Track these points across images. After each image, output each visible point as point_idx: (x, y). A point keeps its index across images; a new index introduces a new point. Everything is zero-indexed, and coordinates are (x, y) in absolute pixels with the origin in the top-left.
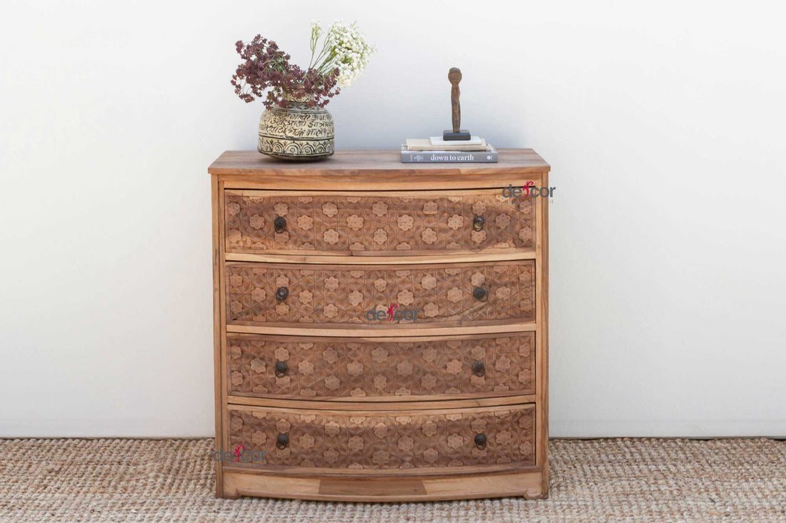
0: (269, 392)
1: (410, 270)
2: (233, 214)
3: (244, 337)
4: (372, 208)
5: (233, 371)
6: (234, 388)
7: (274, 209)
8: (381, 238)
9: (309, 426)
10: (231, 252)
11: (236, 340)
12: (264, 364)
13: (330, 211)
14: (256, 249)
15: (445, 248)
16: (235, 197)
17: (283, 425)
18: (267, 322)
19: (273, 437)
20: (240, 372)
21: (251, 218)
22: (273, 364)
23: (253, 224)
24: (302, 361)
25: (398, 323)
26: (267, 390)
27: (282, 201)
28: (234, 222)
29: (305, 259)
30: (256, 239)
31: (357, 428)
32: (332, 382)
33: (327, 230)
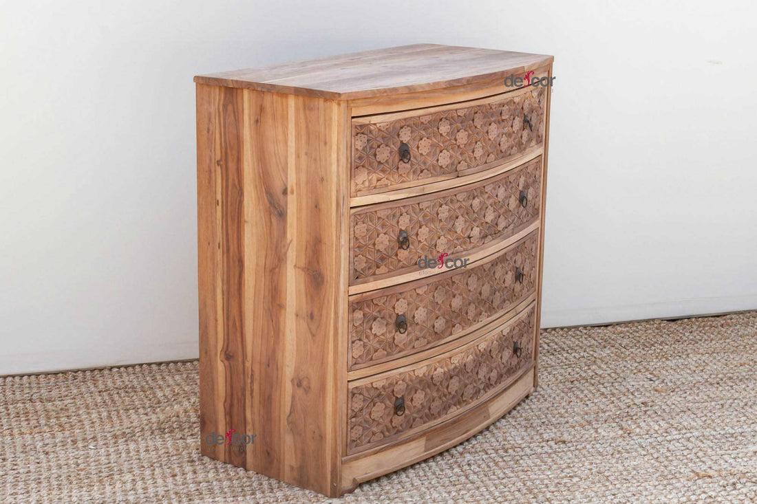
0: (388, 354)
1: (493, 183)
2: (360, 148)
3: (367, 296)
4: (473, 120)
5: (353, 342)
6: (354, 361)
7: (398, 135)
8: (479, 152)
9: (421, 381)
10: (357, 196)
11: (357, 303)
12: (385, 322)
13: (444, 128)
14: (381, 187)
15: (510, 155)
16: (362, 126)
17: (400, 389)
18: (391, 273)
19: (390, 405)
20: (360, 340)
21: (378, 149)
22: (392, 321)
23: (379, 157)
24: (417, 309)
25: (483, 243)
26: (386, 353)
27: (406, 124)
28: (360, 158)
29: (423, 189)
30: (382, 175)
31: (456, 368)
32: (440, 324)
33: (441, 152)
